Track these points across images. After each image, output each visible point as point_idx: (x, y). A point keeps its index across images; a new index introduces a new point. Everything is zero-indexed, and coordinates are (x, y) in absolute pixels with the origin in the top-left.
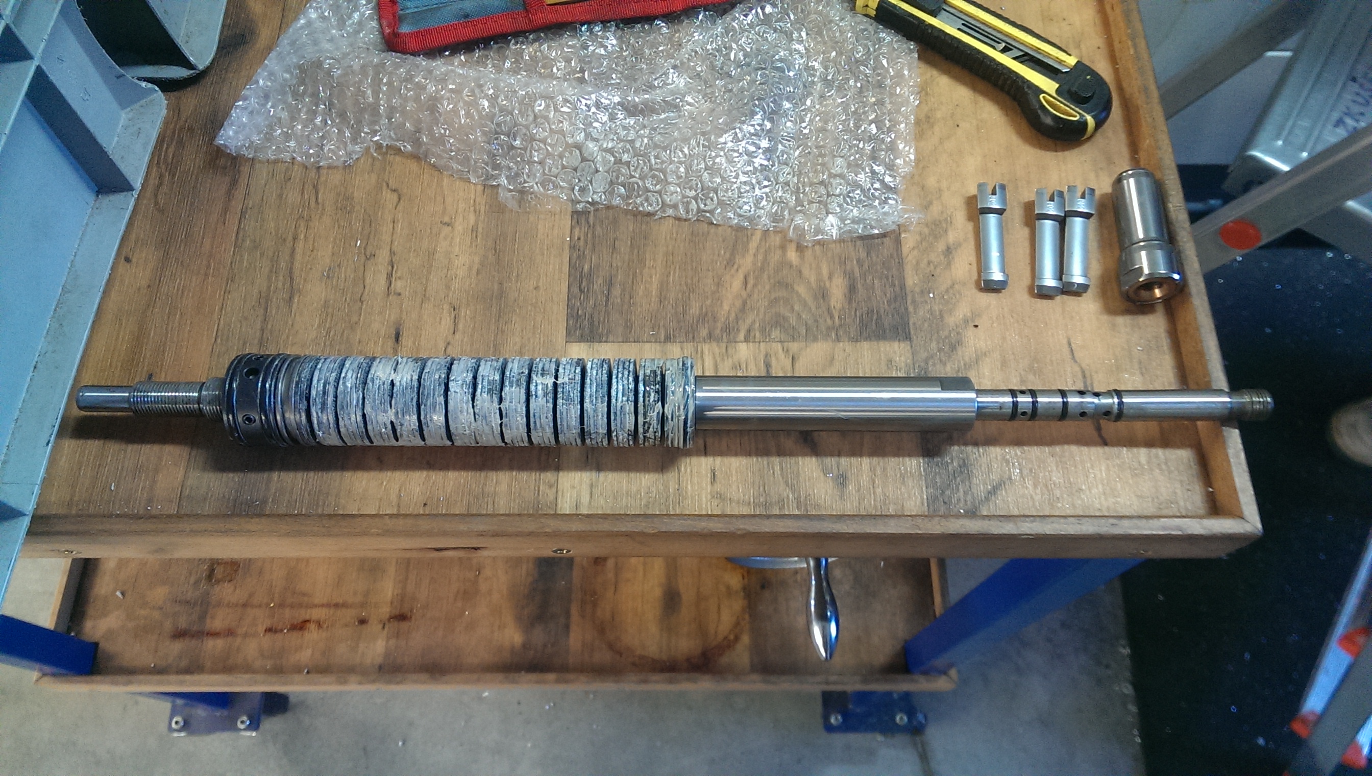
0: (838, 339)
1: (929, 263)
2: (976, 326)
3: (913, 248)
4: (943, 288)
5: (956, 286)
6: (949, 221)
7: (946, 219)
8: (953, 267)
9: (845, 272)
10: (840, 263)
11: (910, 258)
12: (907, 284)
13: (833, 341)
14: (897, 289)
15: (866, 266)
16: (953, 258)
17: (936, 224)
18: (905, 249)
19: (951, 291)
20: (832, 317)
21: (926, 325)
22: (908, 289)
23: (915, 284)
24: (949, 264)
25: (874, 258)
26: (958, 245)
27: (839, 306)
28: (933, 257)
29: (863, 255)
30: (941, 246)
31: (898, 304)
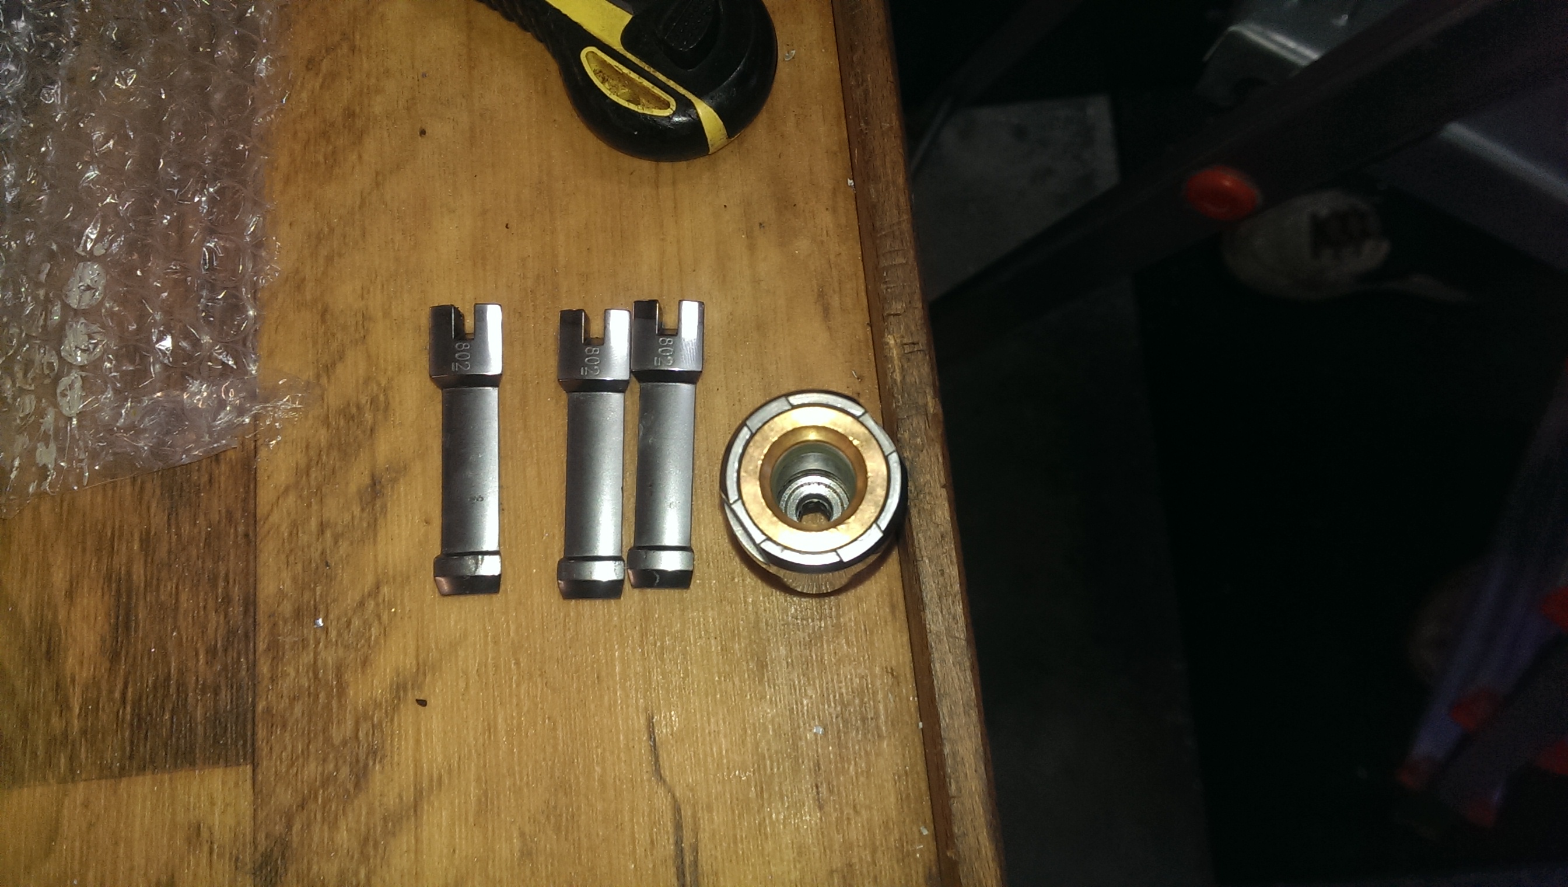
0: (71, 775)
1: (322, 527)
2: (423, 703)
3: (287, 490)
4: (352, 598)
5: (385, 590)
6: (381, 405)
7: (374, 401)
8: (382, 534)
9: (109, 578)
10: (98, 550)
11: (275, 518)
12: (261, 596)
13: (63, 781)
14: (236, 610)
15: (162, 552)
16: (384, 507)
17: (350, 414)
18: (265, 495)
19: (371, 605)
20: (64, 706)
21: (298, 709)
22: (262, 608)
23: (282, 594)
24: (373, 525)
25: (186, 529)
26: (399, 470)
27: (84, 674)
28: (332, 510)
29: (158, 519)
30: (357, 477)
31: (232, 654)
